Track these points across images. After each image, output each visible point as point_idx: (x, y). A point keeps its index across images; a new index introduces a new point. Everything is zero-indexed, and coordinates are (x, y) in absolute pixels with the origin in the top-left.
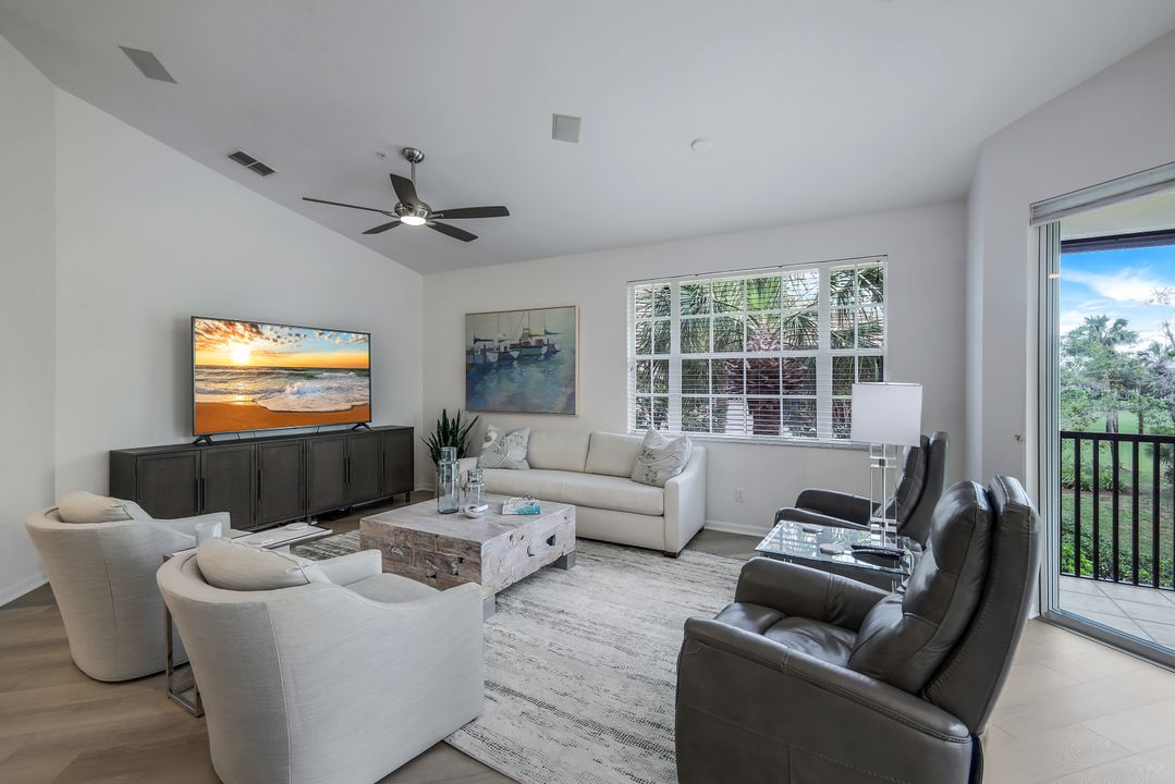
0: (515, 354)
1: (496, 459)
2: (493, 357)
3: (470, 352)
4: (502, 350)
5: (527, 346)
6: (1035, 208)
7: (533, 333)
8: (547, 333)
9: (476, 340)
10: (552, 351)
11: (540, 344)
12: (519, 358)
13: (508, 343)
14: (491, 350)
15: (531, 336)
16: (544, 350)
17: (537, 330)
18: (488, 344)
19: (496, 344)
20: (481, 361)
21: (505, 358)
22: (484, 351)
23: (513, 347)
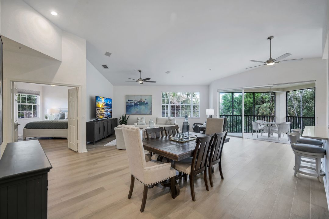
0: (138, 103)
1: (141, 123)
2: (133, 104)
3: (127, 103)
4: (135, 102)
5: (141, 102)
6: (218, 90)
7: (143, 99)
8: (146, 100)
9: (129, 100)
10: (147, 103)
11: (144, 102)
12: (139, 104)
13: (137, 101)
14: (132, 102)
15: (142, 100)
16: (145, 103)
17: (144, 99)
18: (132, 101)
19: (134, 101)
20: (130, 105)
21: (136, 104)
22: (131, 103)
23: (138, 102)
